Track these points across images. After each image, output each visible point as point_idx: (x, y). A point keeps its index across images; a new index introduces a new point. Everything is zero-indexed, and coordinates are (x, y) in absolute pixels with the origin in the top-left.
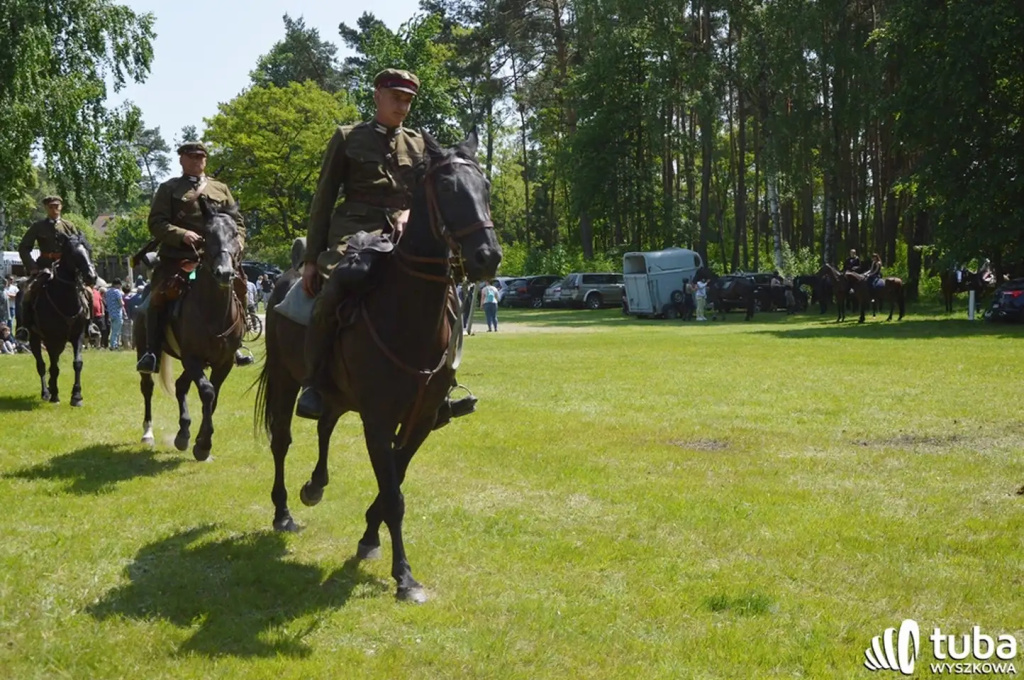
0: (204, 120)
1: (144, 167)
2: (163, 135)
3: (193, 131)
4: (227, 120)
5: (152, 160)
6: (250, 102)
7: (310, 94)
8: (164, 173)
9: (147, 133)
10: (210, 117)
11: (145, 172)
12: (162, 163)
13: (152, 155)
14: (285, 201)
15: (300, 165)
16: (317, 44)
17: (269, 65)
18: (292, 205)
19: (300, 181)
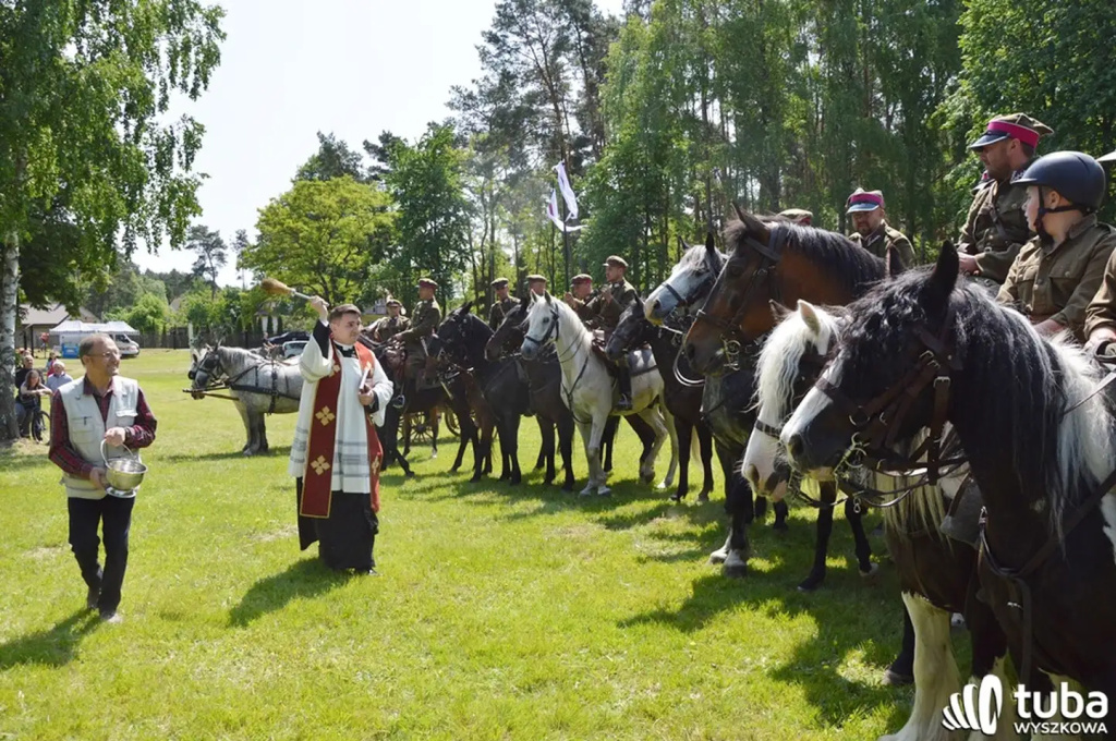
0: (258, 210)
1: (208, 261)
2: (221, 236)
3: (244, 233)
4: (278, 208)
5: (214, 255)
6: (297, 203)
7: (347, 187)
8: (222, 264)
9: (210, 235)
10: (263, 208)
11: (208, 265)
12: (221, 257)
13: (213, 252)
14: (327, 278)
15: (341, 246)
16: (346, 154)
17: (307, 173)
18: (333, 281)
19: (340, 260)
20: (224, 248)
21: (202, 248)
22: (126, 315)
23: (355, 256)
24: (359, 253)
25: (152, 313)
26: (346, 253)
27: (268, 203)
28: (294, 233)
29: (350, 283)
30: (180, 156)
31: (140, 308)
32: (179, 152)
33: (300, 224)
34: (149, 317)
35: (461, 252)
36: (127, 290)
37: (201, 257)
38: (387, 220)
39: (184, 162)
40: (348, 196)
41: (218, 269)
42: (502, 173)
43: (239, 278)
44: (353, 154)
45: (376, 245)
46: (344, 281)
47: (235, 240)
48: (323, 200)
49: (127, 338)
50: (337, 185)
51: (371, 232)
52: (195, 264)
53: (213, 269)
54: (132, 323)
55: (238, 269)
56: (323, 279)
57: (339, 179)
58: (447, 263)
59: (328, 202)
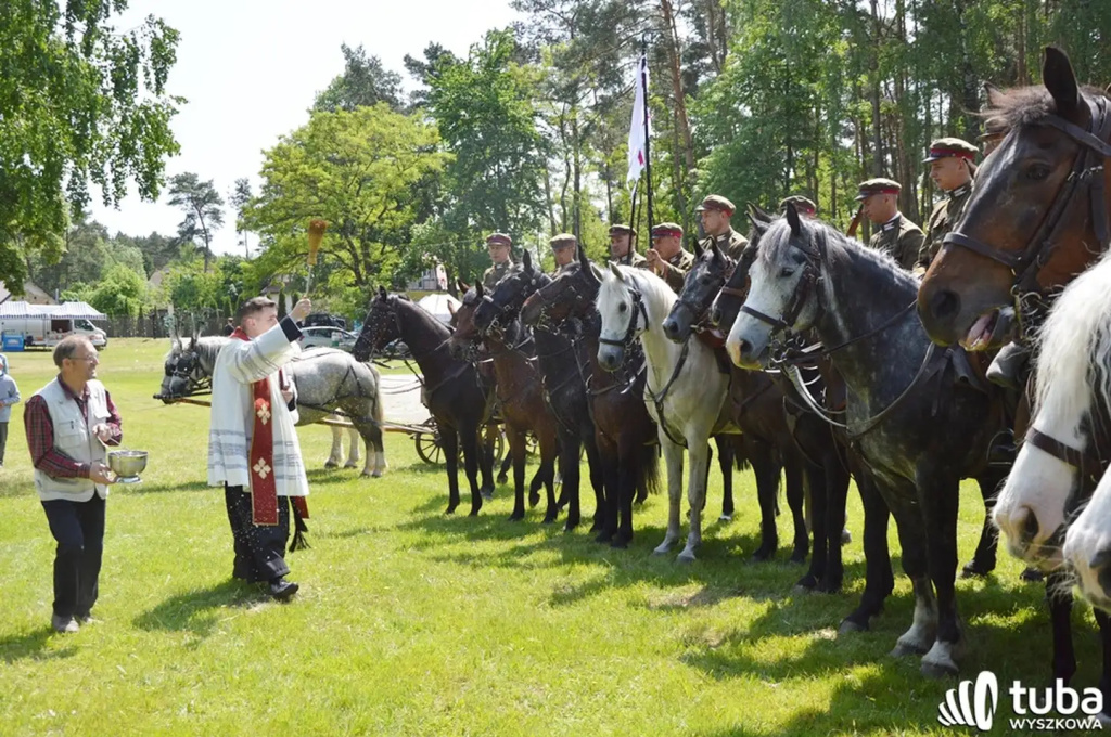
0: (263, 152)
1: (198, 220)
2: (216, 188)
3: (246, 183)
4: (289, 150)
5: (206, 213)
6: (315, 142)
7: (382, 120)
8: (217, 225)
9: (201, 186)
10: (268, 149)
11: (199, 226)
12: (216, 215)
13: (205, 208)
14: (356, 243)
15: (374, 199)
16: (379, 74)
17: (327, 102)
18: (365, 247)
19: (373, 218)
20: (220, 203)
21: (190, 204)
22: (91, 294)
23: (393, 212)
24: (398, 209)
25: (124, 291)
26: (382, 208)
27: (276, 143)
28: (311, 183)
29: (388, 248)
30: (147, 74)
31: (109, 284)
32: (145, 69)
33: (319, 171)
34: (121, 296)
35: (535, 204)
36: (91, 260)
37: (190, 216)
38: (434, 162)
39: (153, 82)
40: (382, 130)
41: (212, 232)
42: (589, 98)
43: (241, 243)
44: (390, 74)
45: (421, 196)
46: (379, 245)
47: (234, 193)
48: (349, 138)
49: (90, 323)
50: (367, 116)
51: (415, 179)
52: (181, 225)
53: (205, 231)
54: (98, 304)
55: (239, 231)
56: (350, 244)
57: (370, 108)
58: (515, 220)
59: (355, 140)
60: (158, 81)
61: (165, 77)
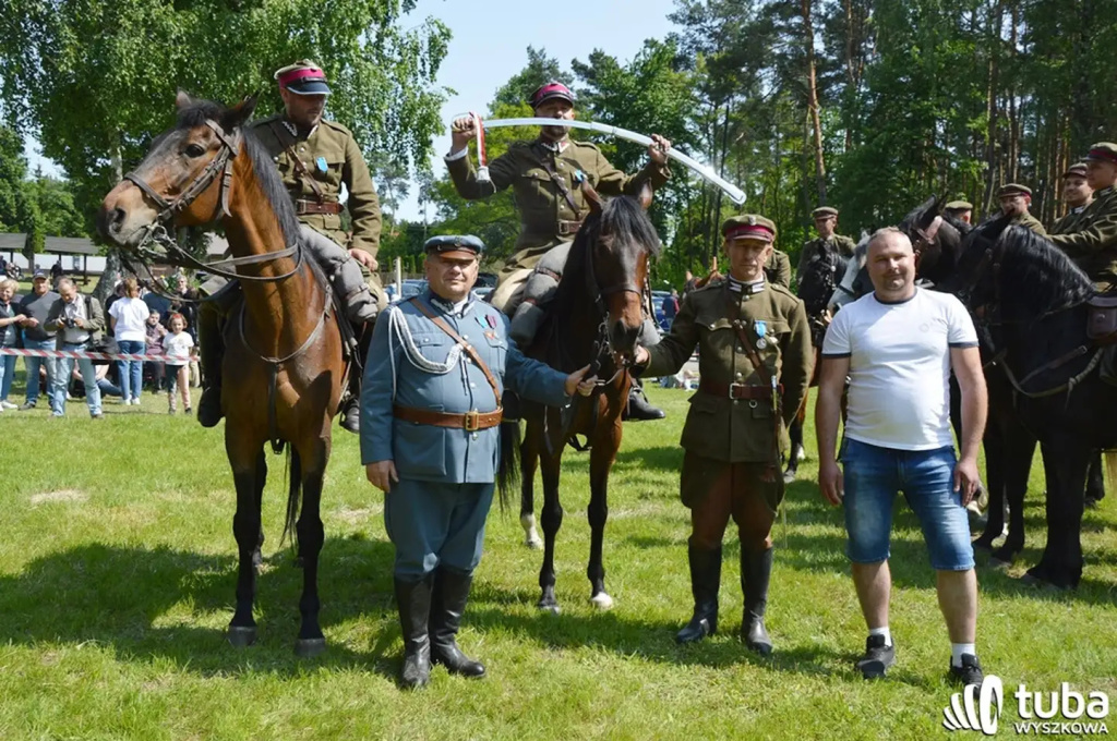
5: (394, 185)
8: (403, 196)
11: (388, 196)
12: (403, 189)
13: (394, 182)
16: (556, 74)
17: (506, 97)
20: (407, 177)
21: (383, 177)
30: (424, 65)
32: (423, 60)
35: (678, 190)
39: (428, 71)
41: (399, 202)
43: (421, 212)
53: (395, 200)
55: (420, 201)
60: (432, 72)
61: (437, 67)
